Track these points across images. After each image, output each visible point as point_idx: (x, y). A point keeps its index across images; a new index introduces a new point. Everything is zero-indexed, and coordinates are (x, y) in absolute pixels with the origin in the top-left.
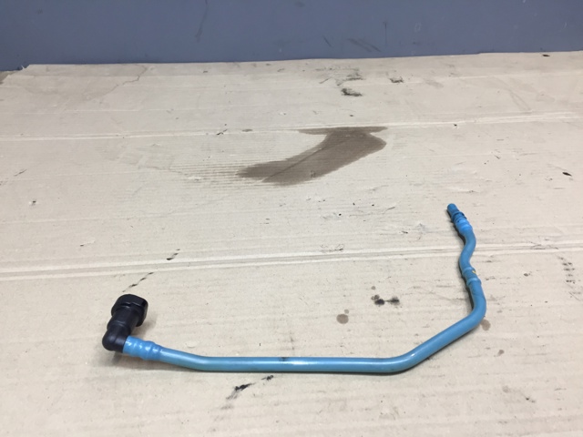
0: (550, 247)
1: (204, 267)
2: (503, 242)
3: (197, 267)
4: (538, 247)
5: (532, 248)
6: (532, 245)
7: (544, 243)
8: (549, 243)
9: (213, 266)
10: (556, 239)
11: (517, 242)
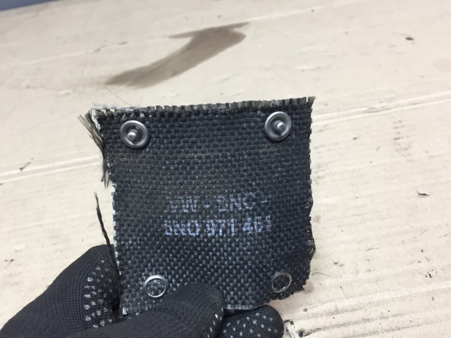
0: (384, 109)
1: (50, 172)
2: (338, 110)
3: (44, 173)
4: (371, 110)
5: (365, 112)
6: (366, 109)
7: (378, 106)
8: (384, 105)
9: (59, 170)
10: (391, 100)
11: (352, 108)
